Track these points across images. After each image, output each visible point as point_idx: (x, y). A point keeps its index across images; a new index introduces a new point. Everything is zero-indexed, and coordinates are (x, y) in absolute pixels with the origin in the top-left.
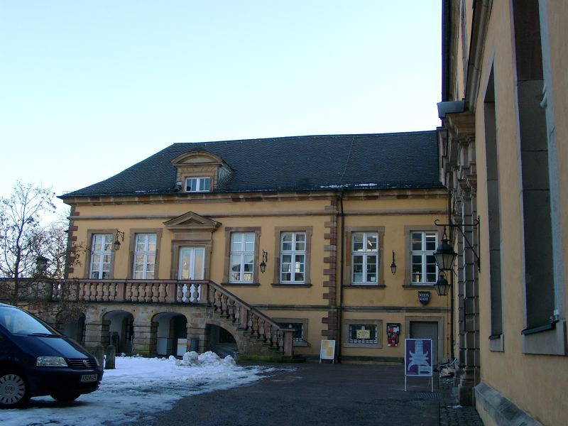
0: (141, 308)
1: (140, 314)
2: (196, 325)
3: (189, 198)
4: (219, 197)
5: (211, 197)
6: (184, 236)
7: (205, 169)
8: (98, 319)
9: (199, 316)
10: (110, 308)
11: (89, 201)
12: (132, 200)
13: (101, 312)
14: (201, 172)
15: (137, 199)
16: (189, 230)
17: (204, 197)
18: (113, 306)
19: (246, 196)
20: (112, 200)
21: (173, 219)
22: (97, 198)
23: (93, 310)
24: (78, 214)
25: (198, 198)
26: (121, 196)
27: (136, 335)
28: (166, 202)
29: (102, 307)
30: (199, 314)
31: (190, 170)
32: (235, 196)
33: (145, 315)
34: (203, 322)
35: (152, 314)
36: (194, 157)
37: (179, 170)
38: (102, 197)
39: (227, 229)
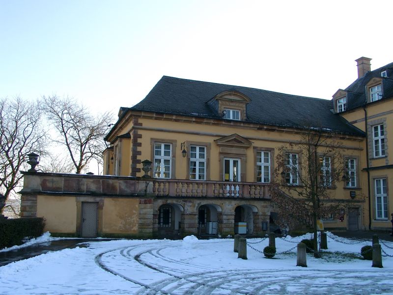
0: (227, 202)
1: (227, 206)
2: (265, 213)
3: (232, 124)
4: (252, 126)
5: (246, 125)
6: (228, 150)
7: (237, 104)
8: (195, 210)
9: (266, 207)
10: (204, 202)
11: (154, 116)
12: (190, 120)
13: (197, 205)
14: (235, 106)
15: (194, 120)
16: (232, 146)
17: (242, 125)
18: (206, 201)
19: (268, 128)
20: (174, 117)
21: (224, 137)
22: (162, 114)
23: (191, 204)
24: (141, 124)
25: (238, 124)
26: (182, 116)
27: (225, 222)
28: (214, 124)
29: (197, 202)
30: (266, 206)
31: (227, 103)
32: (261, 126)
33: (230, 207)
34: (268, 211)
35: (235, 206)
36: (230, 95)
37: (220, 102)
38: (167, 114)
39: (254, 148)
